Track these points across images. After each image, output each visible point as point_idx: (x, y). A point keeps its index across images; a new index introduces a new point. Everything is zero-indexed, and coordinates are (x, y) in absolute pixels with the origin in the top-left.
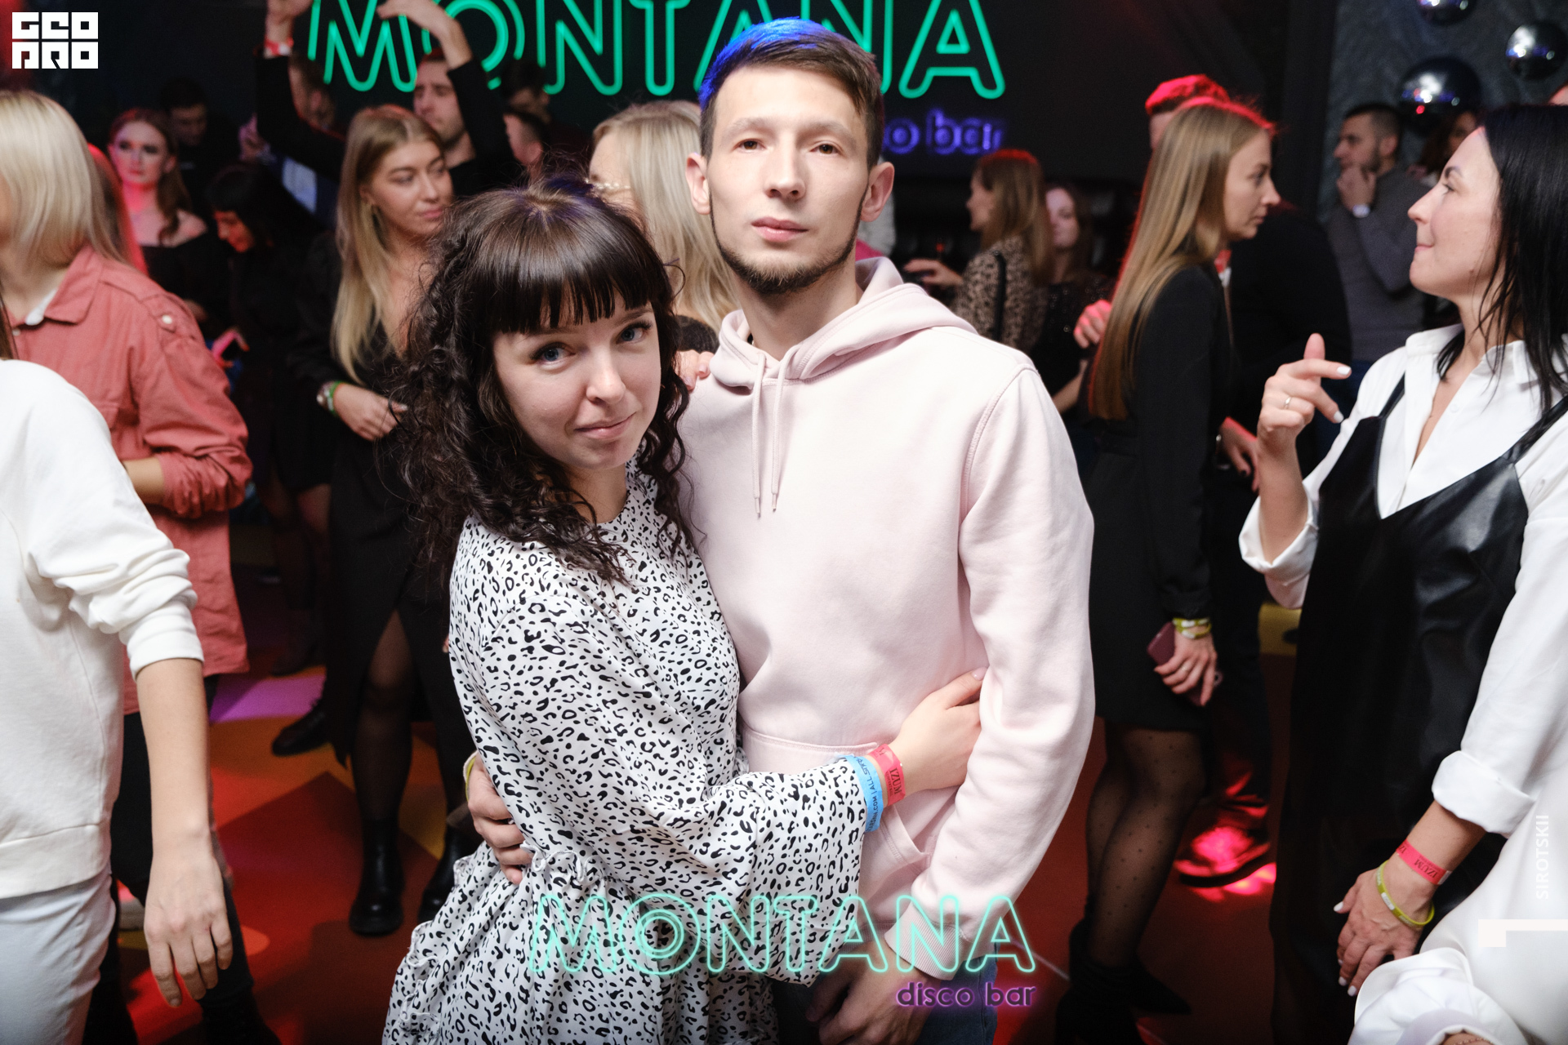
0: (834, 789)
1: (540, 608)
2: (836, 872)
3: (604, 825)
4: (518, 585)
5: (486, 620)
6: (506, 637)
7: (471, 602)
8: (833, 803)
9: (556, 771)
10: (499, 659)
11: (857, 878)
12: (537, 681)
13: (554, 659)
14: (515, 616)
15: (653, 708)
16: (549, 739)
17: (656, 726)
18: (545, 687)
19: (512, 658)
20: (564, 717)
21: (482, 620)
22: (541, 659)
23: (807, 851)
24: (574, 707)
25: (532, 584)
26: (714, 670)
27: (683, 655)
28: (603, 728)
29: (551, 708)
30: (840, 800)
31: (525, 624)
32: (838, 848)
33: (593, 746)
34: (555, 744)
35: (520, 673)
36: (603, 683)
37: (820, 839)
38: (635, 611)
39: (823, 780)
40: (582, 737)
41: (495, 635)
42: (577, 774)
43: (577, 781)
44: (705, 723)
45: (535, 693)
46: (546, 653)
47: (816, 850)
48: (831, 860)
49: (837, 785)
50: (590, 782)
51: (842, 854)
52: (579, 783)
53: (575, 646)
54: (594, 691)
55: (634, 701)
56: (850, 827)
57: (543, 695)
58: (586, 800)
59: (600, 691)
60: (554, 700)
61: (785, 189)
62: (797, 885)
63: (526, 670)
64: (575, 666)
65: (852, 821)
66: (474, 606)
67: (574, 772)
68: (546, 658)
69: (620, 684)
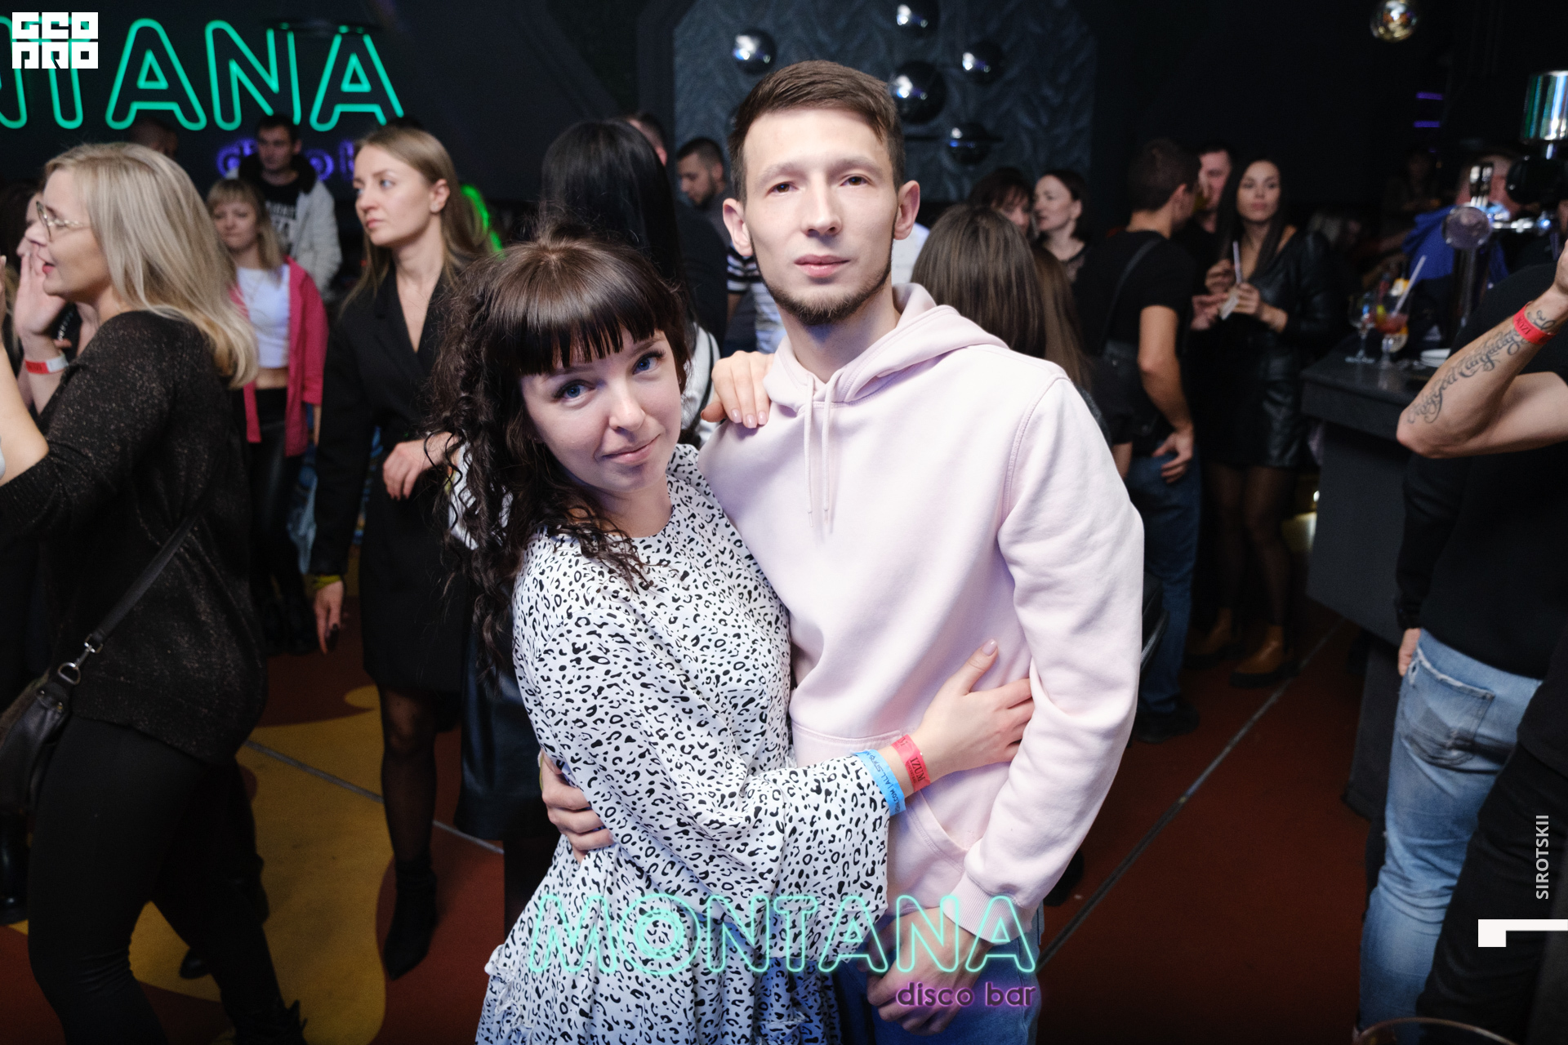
0: (856, 781)
1: (585, 621)
2: (861, 858)
3: (652, 821)
4: (565, 601)
5: (539, 634)
6: (556, 649)
7: (527, 617)
8: (854, 795)
9: (606, 773)
10: (550, 670)
11: (884, 861)
12: (586, 689)
13: (600, 669)
14: (563, 630)
15: (691, 711)
16: (598, 743)
17: (695, 729)
18: (593, 694)
19: (563, 668)
20: (611, 722)
21: (536, 634)
22: (588, 669)
23: (830, 842)
24: (620, 712)
25: (577, 599)
26: (753, 671)
27: (722, 658)
28: (646, 732)
29: (600, 714)
30: (862, 791)
31: (572, 637)
32: (862, 836)
33: (640, 747)
34: (605, 747)
35: (570, 682)
36: (644, 690)
37: (843, 830)
38: (676, 618)
39: (846, 774)
40: (629, 739)
41: (547, 648)
42: (626, 774)
43: (626, 781)
44: (746, 721)
45: (584, 701)
46: (592, 664)
47: (840, 840)
48: (856, 847)
49: (858, 778)
50: (639, 781)
51: (867, 841)
52: (628, 782)
53: (618, 656)
54: (637, 698)
55: (673, 707)
56: (873, 816)
57: (591, 702)
58: (635, 798)
59: (642, 698)
60: (601, 706)
61: (823, 228)
62: (825, 873)
63: (575, 680)
64: (619, 675)
65: (875, 810)
66: (530, 620)
67: (623, 772)
68: (592, 668)
69: (660, 690)
